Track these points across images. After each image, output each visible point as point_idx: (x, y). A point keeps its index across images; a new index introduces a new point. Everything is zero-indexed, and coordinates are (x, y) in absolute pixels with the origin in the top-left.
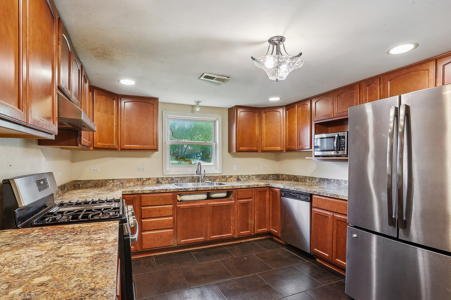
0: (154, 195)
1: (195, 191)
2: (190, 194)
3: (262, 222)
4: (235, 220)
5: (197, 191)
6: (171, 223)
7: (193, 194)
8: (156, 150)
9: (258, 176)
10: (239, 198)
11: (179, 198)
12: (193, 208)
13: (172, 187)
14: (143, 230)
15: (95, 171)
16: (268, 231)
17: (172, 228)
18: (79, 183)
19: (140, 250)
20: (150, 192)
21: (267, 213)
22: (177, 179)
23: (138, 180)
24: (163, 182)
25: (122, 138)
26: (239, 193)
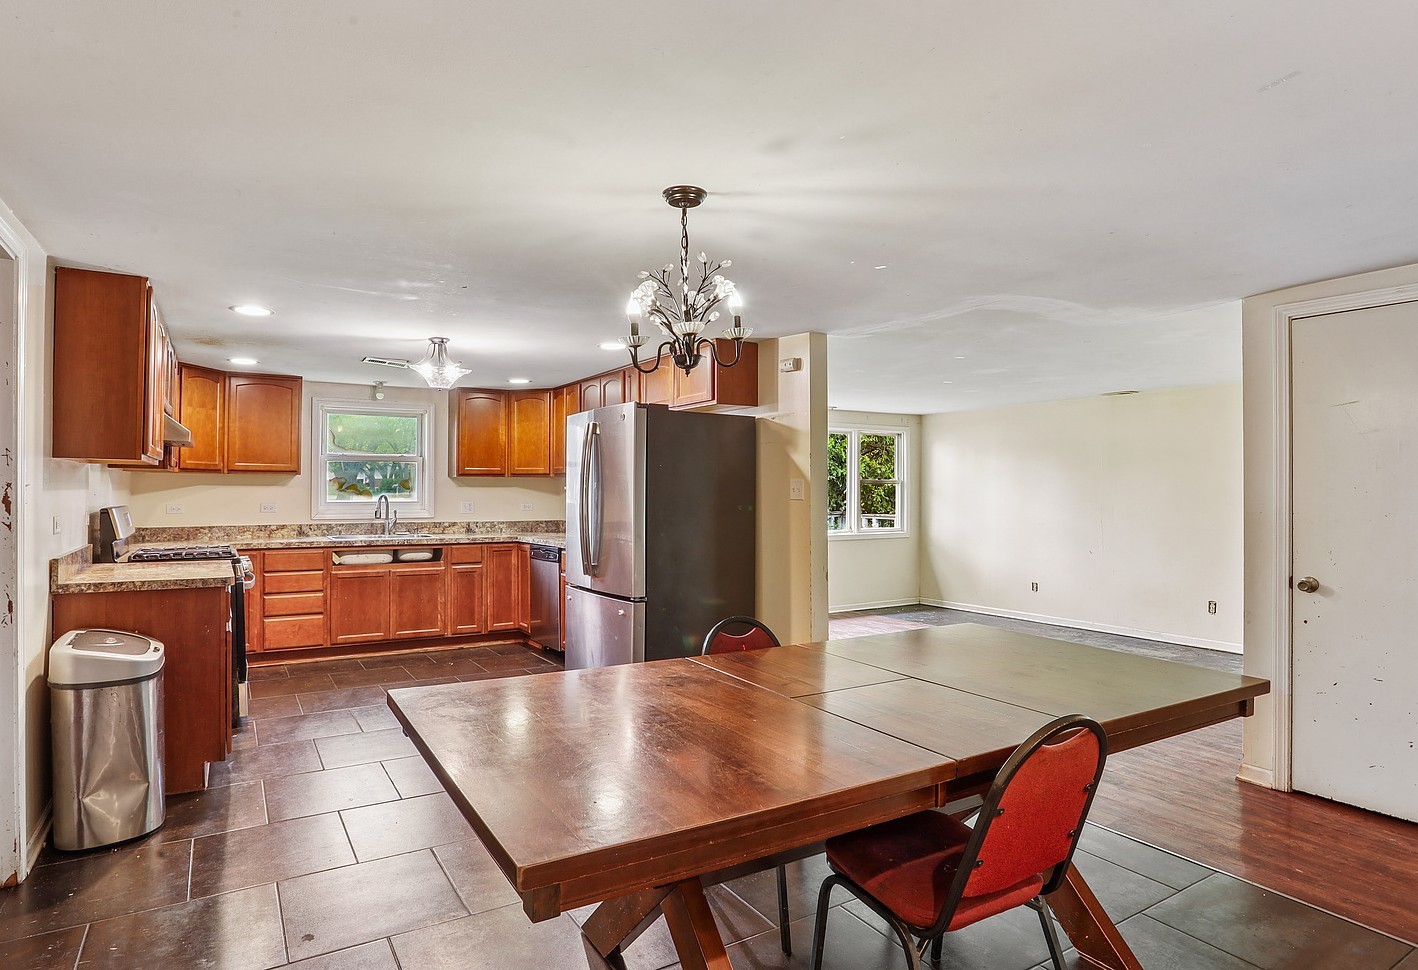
0: (289, 552)
1: (367, 546)
2: (358, 553)
3: (502, 609)
4: (445, 604)
5: (370, 548)
6: (321, 603)
7: (363, 552)
8: (296, 472)
9: (512, 524)
10: (453, 561)
11: (336, 559)
12: (362, 578)
13: (323, 540)
14: (266, 614)
15: (175, 512)
16: (517, 626)
17: (321, 613)
18: (143, 533)
19: (259, 651)
20: (281, 546)
21: (514, 592)
22: (340, 528)
23: (260, 528)
24: (310, 533)
25: (230, 451)
26: (454, 552)
